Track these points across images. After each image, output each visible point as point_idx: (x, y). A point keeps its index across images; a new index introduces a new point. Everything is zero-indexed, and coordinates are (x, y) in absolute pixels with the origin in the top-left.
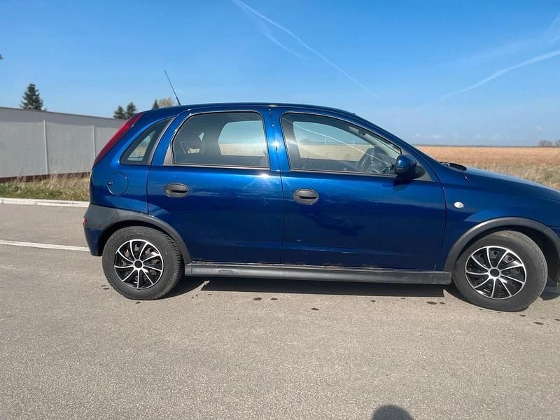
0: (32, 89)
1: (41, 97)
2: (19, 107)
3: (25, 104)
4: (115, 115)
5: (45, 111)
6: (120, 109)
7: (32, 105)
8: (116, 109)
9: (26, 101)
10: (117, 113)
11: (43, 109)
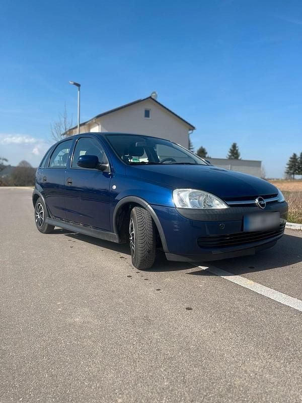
0: (234, 146)
1: (239, 151)
2: (226, 158)
3: (229, 156)
4: (290, 160)
5: (240, 160)
6: (295, 155)
7: (233, 156)
8: (291, 155)
9: (230, 154)
10: (291, 158)
11: (239, 158)
